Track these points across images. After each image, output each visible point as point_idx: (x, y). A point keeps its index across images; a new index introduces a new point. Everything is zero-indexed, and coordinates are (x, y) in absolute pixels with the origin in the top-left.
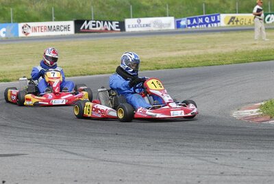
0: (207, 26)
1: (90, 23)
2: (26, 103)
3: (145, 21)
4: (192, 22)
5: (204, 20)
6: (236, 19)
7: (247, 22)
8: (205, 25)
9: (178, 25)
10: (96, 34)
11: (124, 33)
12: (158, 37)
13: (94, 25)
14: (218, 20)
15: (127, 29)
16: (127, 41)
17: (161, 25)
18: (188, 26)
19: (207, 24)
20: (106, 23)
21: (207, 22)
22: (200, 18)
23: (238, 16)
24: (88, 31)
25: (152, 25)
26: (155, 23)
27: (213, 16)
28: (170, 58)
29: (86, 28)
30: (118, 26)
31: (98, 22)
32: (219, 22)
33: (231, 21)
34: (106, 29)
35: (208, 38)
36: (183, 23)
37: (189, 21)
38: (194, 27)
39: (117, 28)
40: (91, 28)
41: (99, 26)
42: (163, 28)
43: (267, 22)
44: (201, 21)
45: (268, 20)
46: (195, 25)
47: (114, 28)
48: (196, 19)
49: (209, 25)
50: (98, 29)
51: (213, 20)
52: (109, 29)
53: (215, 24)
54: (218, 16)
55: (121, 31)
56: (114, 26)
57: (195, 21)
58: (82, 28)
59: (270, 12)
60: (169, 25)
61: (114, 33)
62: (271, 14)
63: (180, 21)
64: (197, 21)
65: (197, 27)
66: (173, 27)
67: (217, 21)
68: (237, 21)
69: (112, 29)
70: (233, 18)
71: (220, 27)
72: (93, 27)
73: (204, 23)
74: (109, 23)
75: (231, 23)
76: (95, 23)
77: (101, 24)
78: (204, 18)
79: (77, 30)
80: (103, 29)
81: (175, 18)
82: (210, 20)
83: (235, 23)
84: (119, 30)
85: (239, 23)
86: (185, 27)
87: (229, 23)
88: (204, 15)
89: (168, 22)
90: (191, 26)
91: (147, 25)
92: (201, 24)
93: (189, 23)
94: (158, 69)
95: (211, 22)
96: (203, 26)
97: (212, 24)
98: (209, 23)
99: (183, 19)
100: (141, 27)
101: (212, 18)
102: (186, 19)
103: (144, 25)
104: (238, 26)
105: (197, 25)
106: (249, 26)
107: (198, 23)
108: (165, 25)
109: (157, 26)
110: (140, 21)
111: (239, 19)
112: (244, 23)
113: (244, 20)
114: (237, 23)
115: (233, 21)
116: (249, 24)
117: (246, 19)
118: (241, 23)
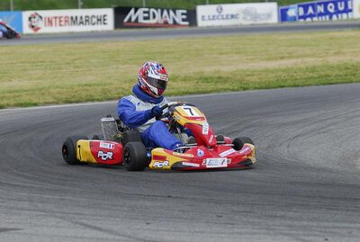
0: (331, 18)
1: (140, 11)
2: (154, 164)
3: (229, 9)
4: (306, 10)
5: (326, 9)
8: (328, 17)
9: (283, 16)
10: (149, 30)
11: (194, 28)
12: (249, 35)
13: (146, 15)
14: (350, 7)
15: (201, 23)
16: (197, 42)
17: (256, 16)
18: (300, 17)
19: (331, 15)
20: (165, 12)
21: (332, 11)
22: (320, 4)
24: (136, 25)
25: (241, 16)
26: (246, 12)
27: (341, 1)
28: (267, 71)
29: (133, 19)
30: (184, 17)
31: (152, 10)
32: (351, 11)
34: (166, 23)
35: (331, 38)
36: (291, 13)
37: (301, 10)
38: (308, 19)
39: (183, 20)
40: (141, 20)
41: (154, 17)
42: (259, 22)
44: (321, 9)
46: (311, 16)
47: (179, 20)
48: (313, 5)
49: (334, 17)
50: (152, 21)
51: (341, 8)
52: (171, 22)
53: (345, 16)
54: (349, 2)
55: (190, 25)
56: (179, 16)
57: (310, 10)
58: (126, 20)
60: (269, 15)
61: (178, 29)
63: (287, 10)
64: (314, 9)
65: (315, 19)
66: (274, 19)
67: (347, 10)
69: (175, 22)
71: (353, 19)
72: (145, 18)
73: (326, 12)
74: (171, 12)
76: (148, 12)
77: (158, 14)
78: (326, 4)
79: (119, 23)
80: (161, 22)
81: (279, 4)
82: (336, 8)
84: (187, 23)
86: (294, 19)
90: (304, 17)
91: (233, 16)
92: (321, 14)
93: (301, 12)
94: (245, 89)
95: (338, 12)
96: (324, 18)
97: (340, 15)
98: (334, 13)
99: (292, 6)
100: (223, 19)
101: (339, 4)
102: (296, 6)
103: (227, 16)
105: (314, 16)
107: (316, 14)
108: (262, 17)
109: (249, 18)
110: (221, 9)
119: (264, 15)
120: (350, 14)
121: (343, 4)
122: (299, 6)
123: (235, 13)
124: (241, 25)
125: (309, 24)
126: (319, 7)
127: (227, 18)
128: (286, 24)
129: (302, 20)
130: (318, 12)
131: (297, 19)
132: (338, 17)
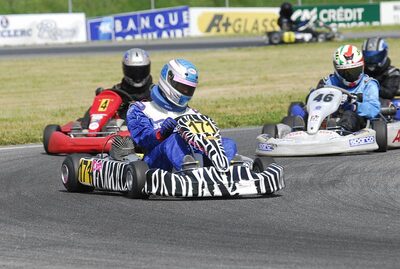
0: (160, 35)
4: (125, 25)
5: (152, 22)
6: (224, 21)
7: (249, 28)
8: (155, 35)
9: (94, 30)
14: (185, 21)
17: (55, 33)
18: (117, 35)
19: (160, 32)
21: (161, 25)
22: (144, 16)
23: (229, 12)
25: (35, 32)
26: (42, 27)
27: (173, 12)
32: (187, 26)
33: (212, 25)
36: (105, 28)
37: (119, 24)
38: (129, 38)
44: (145, 23)
46: (133, 33)
48: (135, 18)
49: (165, 34)
51: (174, 22)
53: (179, 33)
54: (185, 14)
57: (131, 25)
59: (300, 4)
60: (74, 32)
62: (302, 9)
63: (99, 23)
64: (137, 23)
65: (138, 37)
66: (82, 37)
67: (182, 25)
68: (227, 25)
70: (219, 17)
71: (189, 37)
73: (154, 28)
75: (214, 29)
78: (152, 16)
81: (88, 16)
82: (167, 21)
83: (222, 29)
85: (230, 30)
86: (109, 36)
87: (209, 30)
88: (153, 10)
89: (71, 26)
90: (122, 34)
91: (23, 33)
92: (145, 31)
93: (119, 28)
95: (169, 27)
96: (150, 35)
97: (172, 32)
98: (164, 29)
99: (105, 18)
100: (10, 36)
101: (171, 16)
102: (111, 18)
103: (15, 32)
104: (230, 36)
105: (136, 32)
106: (254, 36)
107: (139, 29)
108: (64, 34)
109: (46, 34)
110: (7, 22)
111: (231, 21)
112: (242, 29)
113: (242, 23)
114: (226, 30)
115: (217, 25)
116: (255, 31)
117: (246, 21)
118: (237, 28)
119: (67, 30)
120: (185, 30)
121: (176, 15)
122: (116, 19)
123: (26, 28)
124: (35, 45)
125: (129, 43)
126: (143, 20)
127: (15, 35)
128: (96, 43)
129: (120, 39)
130: (143, 27)
131: (113, 36)
132: (169, 34)
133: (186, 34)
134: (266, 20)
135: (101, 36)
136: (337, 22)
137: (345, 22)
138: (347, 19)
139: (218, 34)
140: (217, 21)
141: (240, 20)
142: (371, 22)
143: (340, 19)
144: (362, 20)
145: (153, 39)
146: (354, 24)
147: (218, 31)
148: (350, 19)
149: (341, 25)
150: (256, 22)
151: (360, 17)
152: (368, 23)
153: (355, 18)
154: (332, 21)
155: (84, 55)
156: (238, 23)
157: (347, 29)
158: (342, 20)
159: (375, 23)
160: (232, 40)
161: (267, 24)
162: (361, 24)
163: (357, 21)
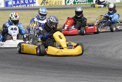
4: (16, 2)
8: (25, 5)
14: (34, 1)
21: (27, 3)
32: (35, 3)
33: (42, 3)
36: (10, 3)
37: (14, 2)
38: (17, 6)
43: (67, 4)
44: (22, 2)
45: (68, 2)
49: (28, 5)
51: (31, 2)
53: (32, 5)
57: (18, 2)
63: (8, 2)
65: (20, 6)
73: (25, 3)
75: (43, 4)
82: (29, 1)
83: (46, 4)
85: (48, 4)
87: (41, 4)
92: (22, 4)
93: (14, 3)
95: (29, 3)
96: (23, 5)
97: (30, 5)
98: (28, 4)
104: (48, 6)
105: (19, 5)
106: (55, 6)
107: (20, 4)
111: (48, 1)
112: (52, 4)
113: (52, 2)
114: (47, 4)
115: (44, 3)
116: (55, 5)
117: (53, 2)
118: (50, 4)
120: (34, 4)
125: (17, 8)
128: (7, 8)
129: (14, 6)
130: (21, 3)
131: (12, 6)
132: (29, 5)
133: (34, 5)
134: (59, 1)
135: (9, 5)
136: (80, 2)
137: (83, 2)
138: (83, 1)
139: (44, 5)
140: (44, 2)
141: (51, 1)
142: (90, 2)
143: (81, 1)
144: (88, 2)
145: (24, 7)
146: (85, 3)
147: (44, 4)
148: (84, 1)
149: (81, 3)
150: (56, 2)
151: (87, 1)
152: (89, 3)
153: (86, 1)
154: (79, 2)
155: (5, 11)
156: (50, 2)
157: (83, 4)
158: (82, 2)
159: (92, 3)
160: (49, 7)
161: (59, 3)
162: (88, 3)
163: (86, 2)
